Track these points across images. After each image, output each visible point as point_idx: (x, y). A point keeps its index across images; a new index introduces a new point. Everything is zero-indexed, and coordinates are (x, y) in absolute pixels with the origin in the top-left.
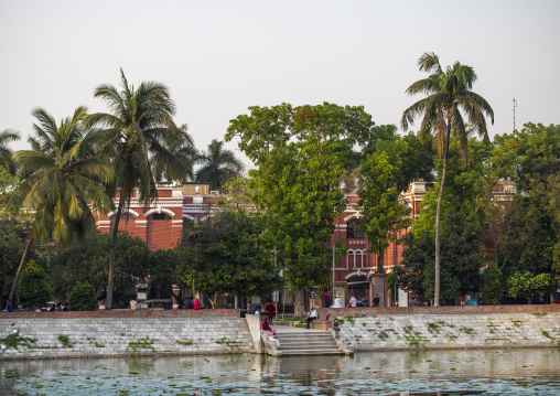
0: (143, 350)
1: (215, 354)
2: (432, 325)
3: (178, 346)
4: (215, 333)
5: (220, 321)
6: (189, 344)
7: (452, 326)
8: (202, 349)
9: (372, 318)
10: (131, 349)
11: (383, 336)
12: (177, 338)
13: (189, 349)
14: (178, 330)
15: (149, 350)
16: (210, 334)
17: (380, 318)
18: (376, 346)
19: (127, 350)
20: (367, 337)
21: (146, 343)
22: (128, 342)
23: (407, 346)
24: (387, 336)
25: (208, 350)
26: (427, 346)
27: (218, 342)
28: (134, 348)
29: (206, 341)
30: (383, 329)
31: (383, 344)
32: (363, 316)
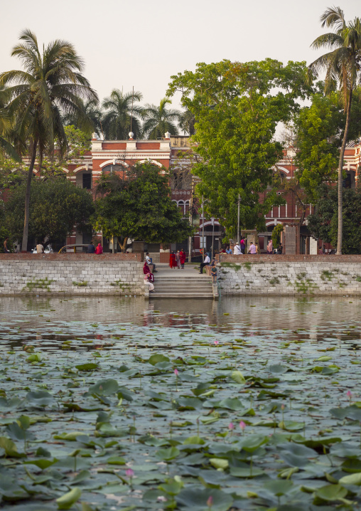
0: (38, 290)
1: (107, 295)
2: (326, 273)
3: (73, 287)
4: (112, 276)
5: (121, 265)
6: (84, 285)
7: (346, 274)
8: (95, 290)
9: (269, 265)
10: (28, 289)
11: (275, 282)
12: (74, 279)
13: (83, 290)
14: (77, 273)
15: (45, 290)
16: (107, 277)
17: (278, 265)
18: (263, 291)
19: (23, 290)
20: (258, 282)
21: (44, 284)
22: (26, 282)
23: (295, 292)
24: (278, 282)
25: (100, 291)
26: (315, 292)
27: (112, 285)
28: (31, 288)
29: (101, 283)
30: (276, 276)
31: (272, 289)
32: (262, 262)
